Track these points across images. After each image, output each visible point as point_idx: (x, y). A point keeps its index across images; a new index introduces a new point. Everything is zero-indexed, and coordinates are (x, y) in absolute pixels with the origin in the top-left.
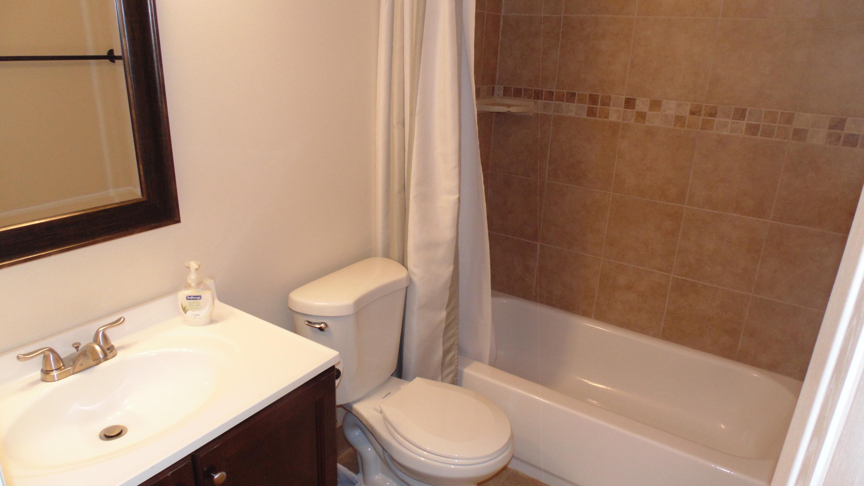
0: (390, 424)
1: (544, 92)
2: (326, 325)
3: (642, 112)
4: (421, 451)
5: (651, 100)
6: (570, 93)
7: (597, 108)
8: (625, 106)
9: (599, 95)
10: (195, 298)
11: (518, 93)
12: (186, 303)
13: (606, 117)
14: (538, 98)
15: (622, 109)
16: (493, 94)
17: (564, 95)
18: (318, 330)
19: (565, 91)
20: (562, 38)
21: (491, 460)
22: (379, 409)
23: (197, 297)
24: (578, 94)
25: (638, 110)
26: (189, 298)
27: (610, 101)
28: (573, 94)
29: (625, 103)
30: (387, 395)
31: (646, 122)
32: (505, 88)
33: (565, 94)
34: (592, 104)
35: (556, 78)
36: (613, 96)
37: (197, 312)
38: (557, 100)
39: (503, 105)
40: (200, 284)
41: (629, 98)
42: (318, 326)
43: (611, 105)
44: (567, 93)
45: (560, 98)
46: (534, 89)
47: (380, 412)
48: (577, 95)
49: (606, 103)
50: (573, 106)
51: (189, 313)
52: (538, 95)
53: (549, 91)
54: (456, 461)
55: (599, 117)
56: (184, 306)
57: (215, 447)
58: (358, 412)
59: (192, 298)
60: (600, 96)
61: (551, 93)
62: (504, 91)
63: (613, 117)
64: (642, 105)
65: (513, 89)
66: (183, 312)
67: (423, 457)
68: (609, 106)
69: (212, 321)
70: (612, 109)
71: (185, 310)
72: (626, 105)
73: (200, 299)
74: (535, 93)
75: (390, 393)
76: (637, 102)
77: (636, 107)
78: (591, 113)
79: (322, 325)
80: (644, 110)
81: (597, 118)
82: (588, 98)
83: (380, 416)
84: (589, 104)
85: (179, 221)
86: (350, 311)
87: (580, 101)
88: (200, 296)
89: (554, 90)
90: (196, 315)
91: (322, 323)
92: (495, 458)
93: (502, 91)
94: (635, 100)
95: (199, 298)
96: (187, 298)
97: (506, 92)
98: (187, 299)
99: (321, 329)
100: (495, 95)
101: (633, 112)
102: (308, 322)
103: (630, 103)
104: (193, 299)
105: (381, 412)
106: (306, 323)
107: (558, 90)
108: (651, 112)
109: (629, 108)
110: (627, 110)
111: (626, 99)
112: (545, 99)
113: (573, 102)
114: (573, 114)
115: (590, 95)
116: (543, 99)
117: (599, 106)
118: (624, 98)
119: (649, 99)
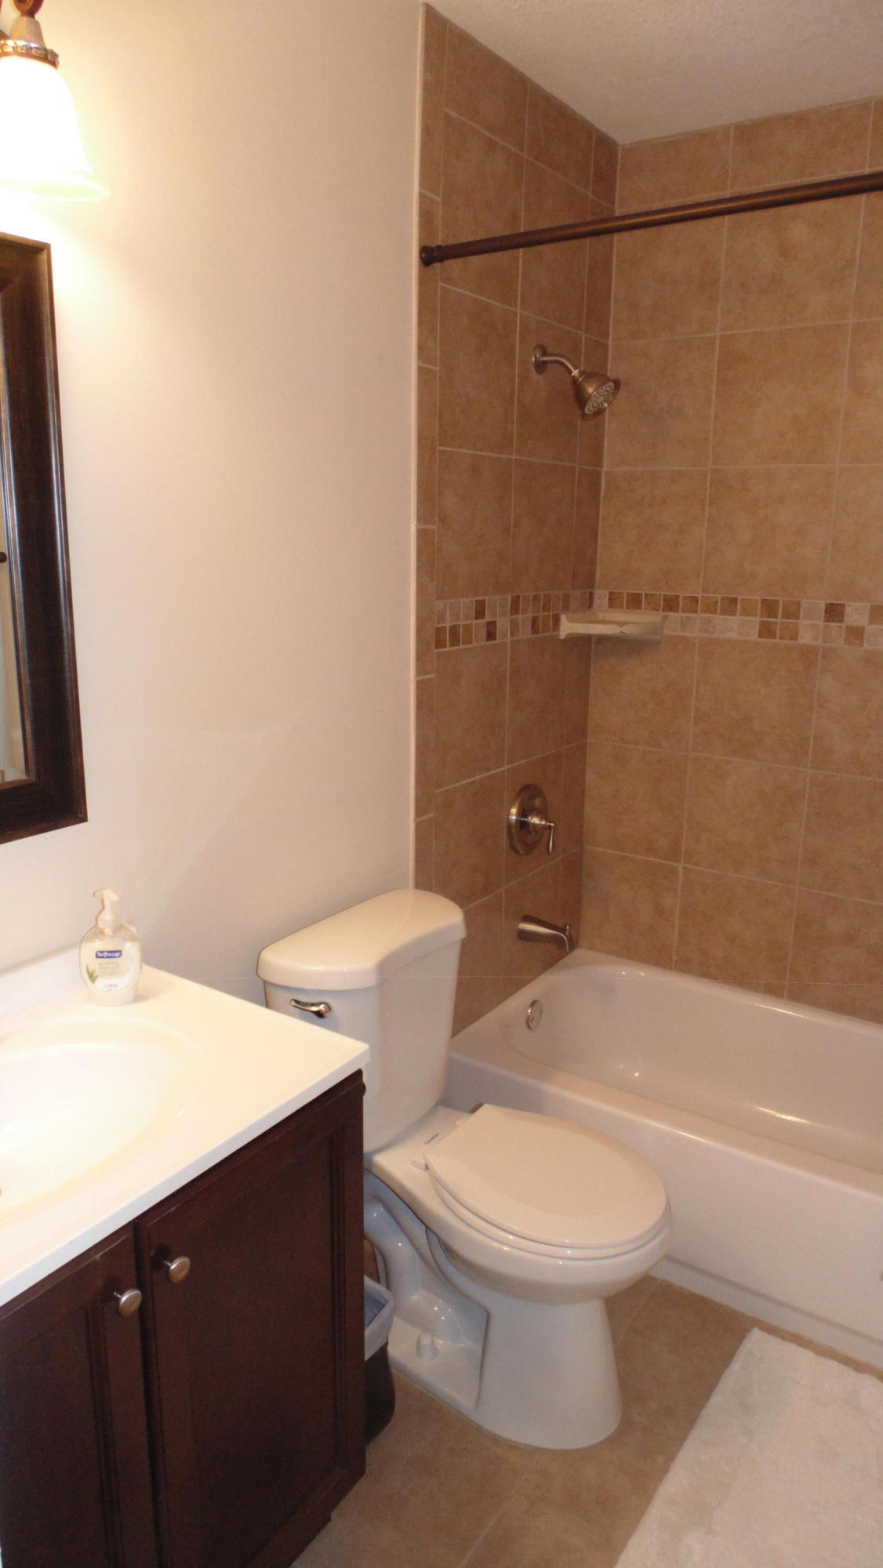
0: (444, 1188)
1: (680, 599)
2: (329, 1008)
3: (857, 627)
4: (502, 1233)
5: (872, 606)
6: (727, 598)
7: (776, 623)
8: (826, 617)
9: (778, 601)
10: (110, 955)
11: (635, 602)
12: (95, 964)
13: (794, 637)
14: (671, 610)
15: (821, 623)
16: (591, 606)
17: (717, 602)
18: (314, 1016)
19: (719, 597)
20: (709, 506)
21: (636, 1249)
22: (423, 1162)
23: (114, 954)
24: (743, 600)
25: (848, 624)
26: (100, 955)
27: (799, 609)
28: (734, 601)
29: (826, 612)
30: (433, 1138)
31: (865, 644)
32: (611, 593)
33: (719, 601)
34: (769, 617)
35: (702, 575)
36: (804, 601)
37: (113, 981)
38: (705, 612)
39: (610, 622)
40: (118, 929)
41: (832, 604)
42: (314, 1009)
43: (801, 617)
44: (722, 599)
45: (710, 608)
46: (663, 593)
47: (424, 1168)
48: (739, 601)
49: (792, 612)
50: (733, 621)
51: (100, 982)
52: (671, 604)
53: (691, 597)
54: (569, 1252)
55: (781, 638)
56: (91, 971)
57: (172, 1210)
58: (382, 1170)
59: (105, 954)
60: (781, 602)
61: (694, 600)
62: (610, 599)
63: (806, 638)
64: (856, 615)
65: (625, 594)
66: (89, 982)
67: (506, 1245)
68: (798, 618)
69: (138, 997)
70: (803, 623)
71: (92, 977)
72: (828, 615)
73: (120, 956)
74: (665, 600)
75: (437, 1135)
76: (848, 610)
77: (846, 619)
78: (766, 631)
79: (322, 1007)
80: (859, 624)
81: (777, 640)
82: (759, 606)
83: (423, 1175)
84: (761, 617)
85: (84, 819)
86: (371, 981)
87: (746, 612)
88: (120, 952)
89: (699, 595)
90: (111, 986)
91: (320, 1004)
92: (641, 1246)
93: (607, 599)
94: (843, 605)
95: (117, 954)
96: (97, 954)
97: (614, 601)
98: (97, 957)
99: (319, 1014)
100: (595, 606)
101: (840, 627)
102: (297, 1002)
103: (834, 612)
104: (108, 957)
105: (427, 1167)
106: (293, 1003)
107: (705, 595)
108: (873, 627)
109: (833, 621)
110: (829, 623)
111: (827, 605)
112: (683, 611)
113: (733, 613)
114: (733, 635)
115: (764, 601)
116: (680, 610)
117: (779, 620)
118: (822, 604)
119: (868, 605)
